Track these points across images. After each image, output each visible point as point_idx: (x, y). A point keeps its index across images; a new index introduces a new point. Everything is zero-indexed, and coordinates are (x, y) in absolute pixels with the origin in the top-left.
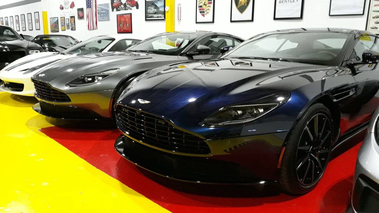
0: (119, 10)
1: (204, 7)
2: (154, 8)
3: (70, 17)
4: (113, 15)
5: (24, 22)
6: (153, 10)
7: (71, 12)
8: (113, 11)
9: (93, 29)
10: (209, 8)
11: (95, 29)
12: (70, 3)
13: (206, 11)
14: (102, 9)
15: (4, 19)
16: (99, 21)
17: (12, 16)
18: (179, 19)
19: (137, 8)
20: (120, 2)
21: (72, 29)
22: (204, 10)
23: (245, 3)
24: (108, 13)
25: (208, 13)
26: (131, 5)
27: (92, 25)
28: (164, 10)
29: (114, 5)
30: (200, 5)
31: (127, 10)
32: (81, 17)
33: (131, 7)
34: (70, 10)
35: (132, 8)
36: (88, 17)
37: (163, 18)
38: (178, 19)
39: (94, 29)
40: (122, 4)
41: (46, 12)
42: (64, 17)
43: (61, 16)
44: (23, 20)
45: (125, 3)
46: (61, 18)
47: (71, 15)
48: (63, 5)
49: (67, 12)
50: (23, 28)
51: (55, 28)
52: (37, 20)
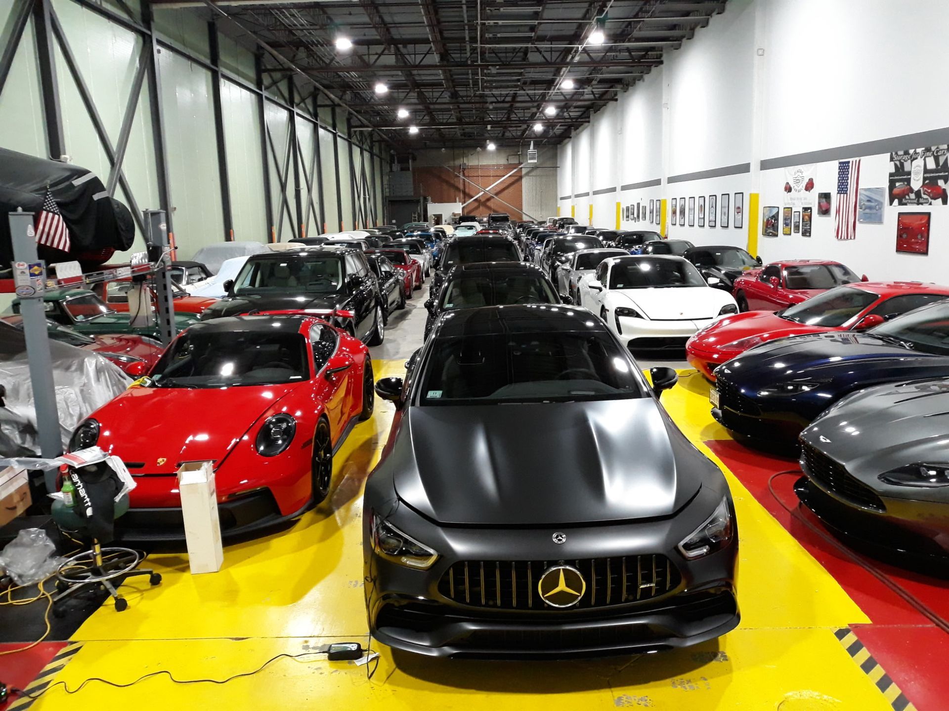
0: (906, 204)
3: (803, 208)
4: (892, 212)
5: (713, 210)
7: (805, 199)
8: (891, 203)
9: (846, 238)
11: (851, 239)
12: (806, 180)
14: (868, 199)
15: (678, 200)
16: (861, 222)
17: (694, 198)
19: (945, 202)
20: (908, 187)
21: (804, 234)
24: (880, 209)
26: (931, 195)
27: (844, 229)
29: (895, 191)
31: (920, 206)
32: (825, 211)
33: (930, 200)
34: (804, 193)
35: (933, 201)
36: (838, 211)
39: (849, 238)
40: (911, 190)
41: (757, 195)
42: (791, 208)
43: (785, 205)
44: (712, 207)
45: (919, 191)
46: (784, 208)
47: (805, 204)
48: (792, 184)
49: (798, 199)
50: (710, 221)
51: (771, 228)
52: (739, 208)
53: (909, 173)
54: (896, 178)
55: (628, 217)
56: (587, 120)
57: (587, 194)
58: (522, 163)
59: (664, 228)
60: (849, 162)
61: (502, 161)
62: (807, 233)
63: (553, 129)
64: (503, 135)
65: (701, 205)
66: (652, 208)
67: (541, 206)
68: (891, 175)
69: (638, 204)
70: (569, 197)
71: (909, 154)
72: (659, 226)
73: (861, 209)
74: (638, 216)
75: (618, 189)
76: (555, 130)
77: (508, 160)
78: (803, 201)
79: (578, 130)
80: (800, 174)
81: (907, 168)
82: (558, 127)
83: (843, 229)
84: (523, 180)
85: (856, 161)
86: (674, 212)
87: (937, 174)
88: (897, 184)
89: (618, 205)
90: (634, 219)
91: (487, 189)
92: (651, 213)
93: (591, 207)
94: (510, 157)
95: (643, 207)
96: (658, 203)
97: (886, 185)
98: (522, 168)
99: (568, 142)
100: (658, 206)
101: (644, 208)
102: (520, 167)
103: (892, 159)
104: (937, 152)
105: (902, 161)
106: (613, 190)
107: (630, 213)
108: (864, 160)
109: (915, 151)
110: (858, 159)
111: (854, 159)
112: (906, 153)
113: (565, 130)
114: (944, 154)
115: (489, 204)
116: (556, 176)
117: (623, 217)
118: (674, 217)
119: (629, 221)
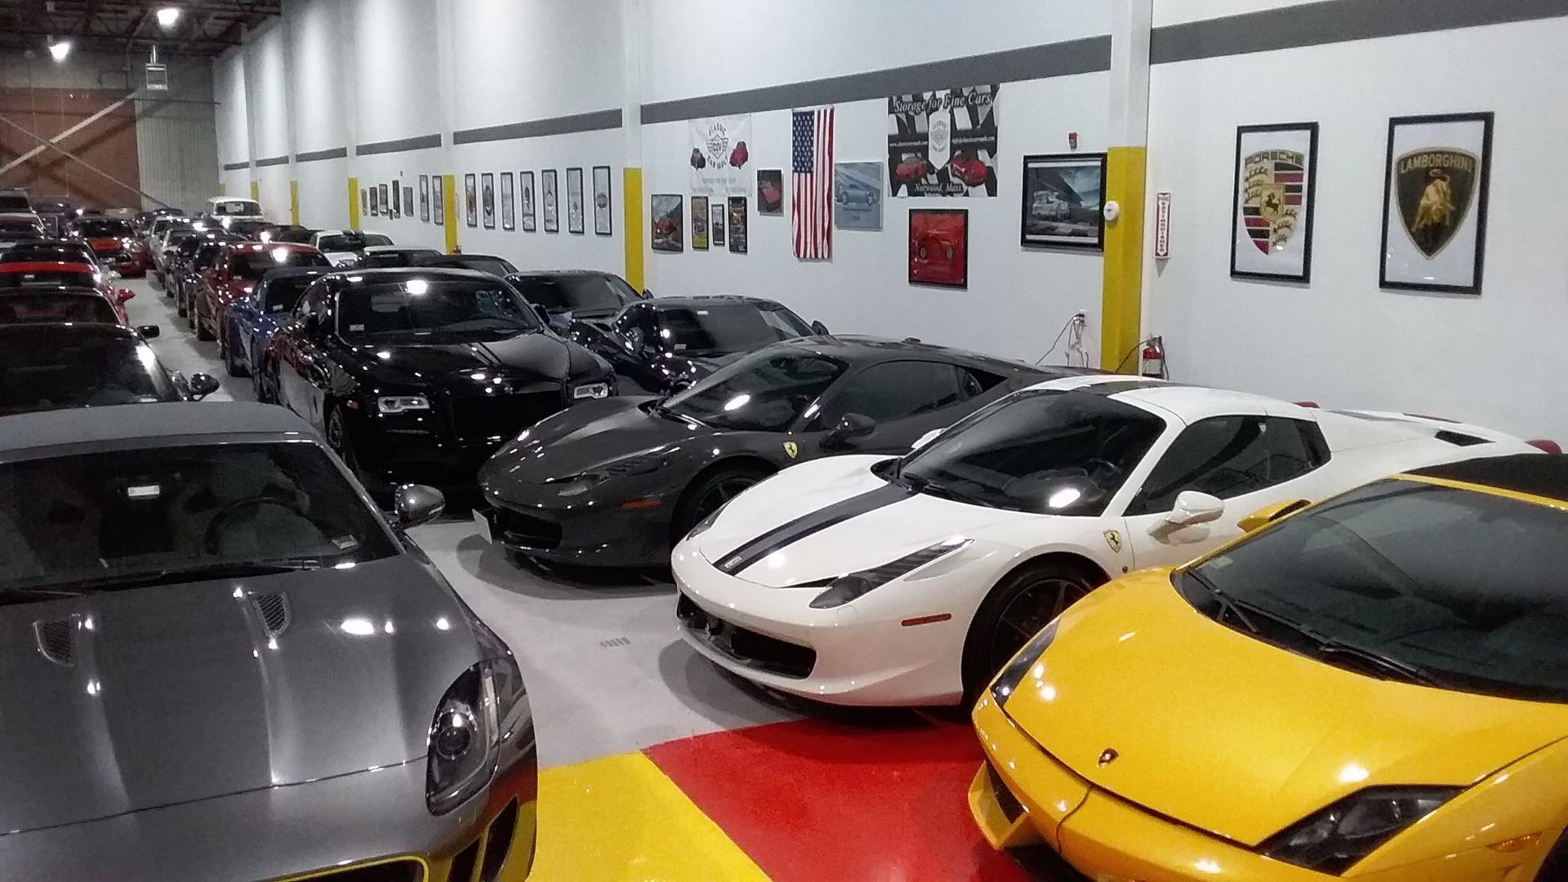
0: (922, 194)
1: (1267, 213)
2: (1057, 197)
3: (729, 199)
4: (897, 209)
5: (551, 199)
6: (1054, 206)
7: (732, 181)
8: (895, 194)
9: (813, 256)
10: (1289, 219)
11: (823, 258)
12: (733, 145)
13: (1275, 231)
14: (851, 182)
15: (478, 178)
16: (839, 227)
17: (511, 174)
18: (1162, 253)
19: (992, 191)
20: (925, 162)
21: (734, 248)
22: (1268, 225)
23: (1443, 217)
24: (875, 201)
25: (1284, 239)
26: (967, 178)
27: (811, 239)
28: (1097, 208)
29: (901, 169)
30: (1252, 204)
31: (949, 198)
32: (770, 206)
33: (965, 188)
34: (729, 170)
35: (970, 189)
36: (796, 206)
37: (1095, 240)
38: (1157, 254)
39: (820, 256)
40: (930, 168)
41: (637, 173)
42: (707, 198)
43: (694, 190)
44: (550, 192)
45: (945, 169)
46: (693, 198)
47: (734, 190)
48: (706, 154)
49: (718, 181)
50: (546, 221)
51: (668, 234)
52: (601, 196)
53: (925, 137)
54: (901, 144)
55: (374, 207)
56: (275, 9)
57: (284, 160)
58: (132, 91)
59: (451, 235)
60: (812, 113)
61: (86, 82)
62: (739, 246)
63: (200, 23)
64: (86, 27)
65: (527, 189)
66: (425, 193)
67: (183, 182)
68: (891, 139)
69: (396, 184)
70: (245, 165)
71: (922, 101)
72: (443, 229)
73: (838, 201)
74: (397, 207)
75: (351, 151)
76: (206, 26)
77: (100, 82)
78: (728, 185)
79: (255, 32)
80: (720, 133)
81: (920, 125)
82: (211, 20)
83: (808, 240)
84: (137, 126)
86: (472, 203)
87: (976, 140)
88: (904, 157)
89: (352, 183)
90: (389, 212)
91: (55, 140)
92: (422, 200)
94: (104, 77)
96: (437, 182)
97: (882, 157)
98: (134, 99)
99: (235, 54)
100: (438, 189)
101: (409, 191)
102: (130, 97)
103: (891, 110)
104: (973, 99)
105: (911, 113)
106: (340, 153)
107: (376, 199)
108: (840, 109)
109: (934, 95)
110: (828, 107)
111: (822, 108)
112: (918, 98)
113: (229, 29)
114: (985, 102)
115: (59, 172)
116: (213, 121)
117: (365, 205)
118: (471, 212)
119: (376, 215)
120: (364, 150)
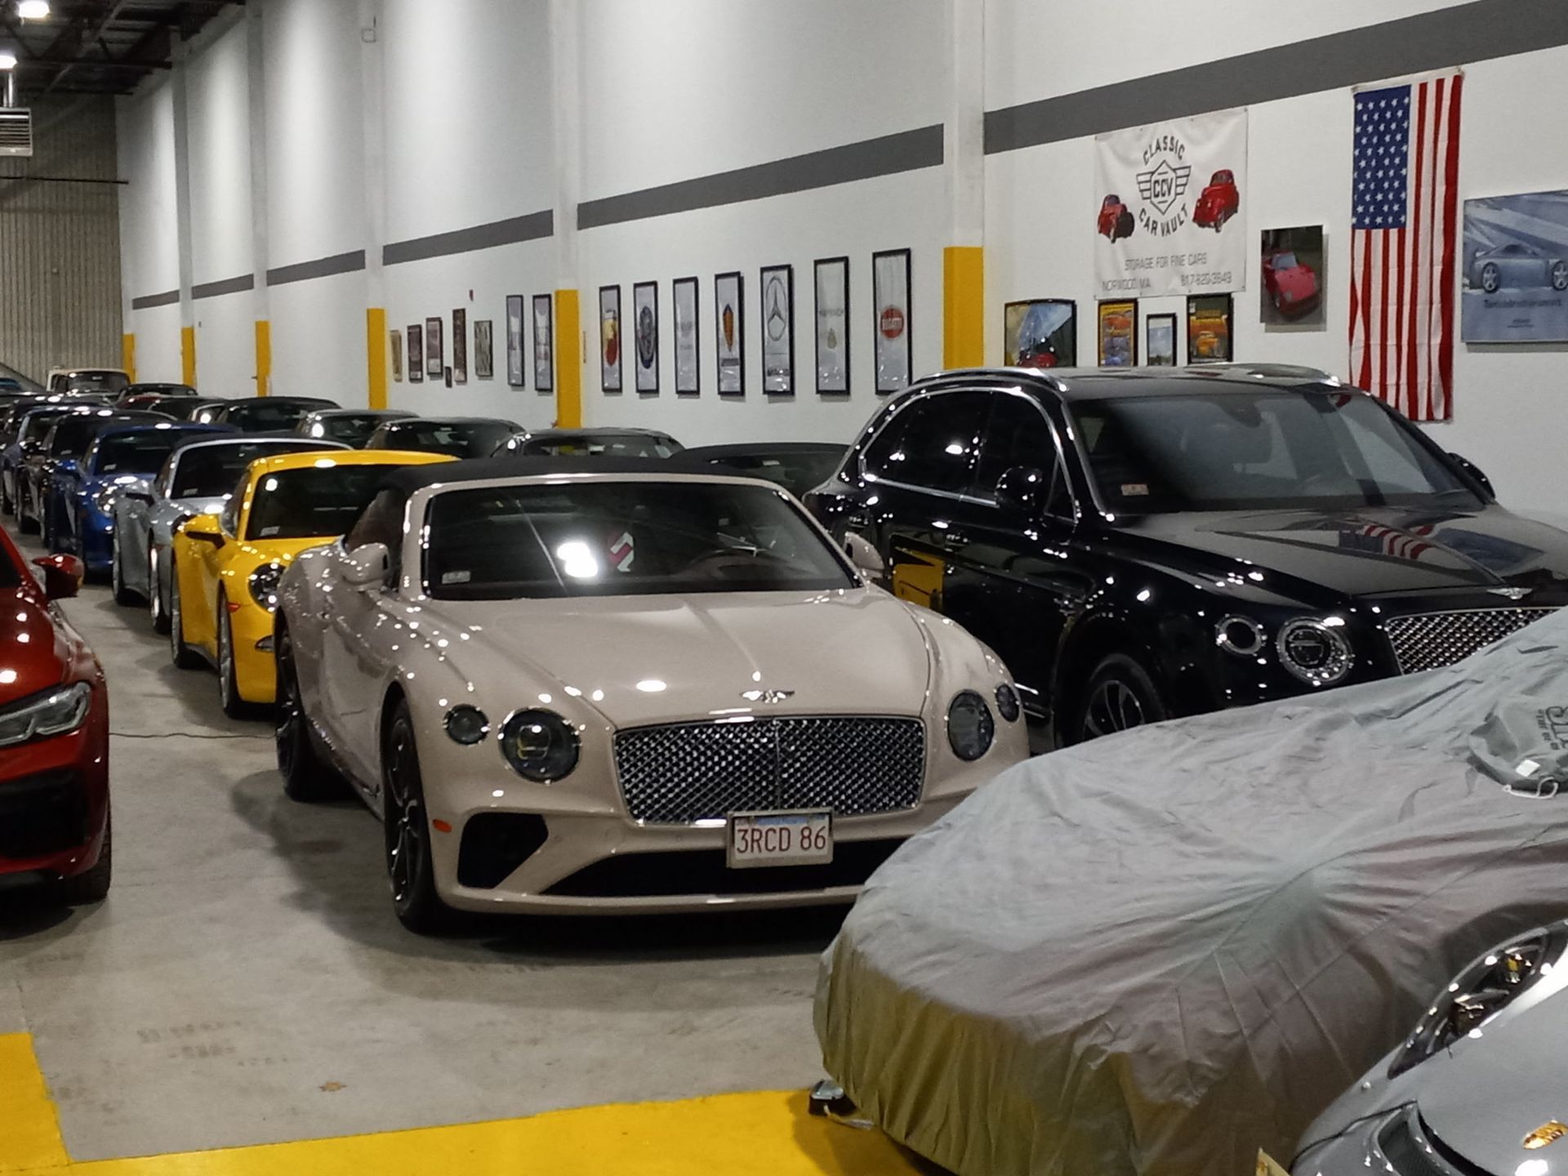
3: (1190, 299)
5: (780, 326)
7: (1199, 258)
11: (1432, 417)
12: (1202, 181)
14: (1513, 241)
15: (627, 292)
16: (1475, 344)
17: (695, 280)
27: (1398, 375)
32: (1294, 309)
34: (1191, 237)
36: (1360, 303)
39: (1423, 413)
41: (974, 256)
42: (1135, 301)
43: (1105, 286)
46: (1102, 303)
47: (1201, 279)
48: (1131, 199)
49: (1163, 261)
50: (767, 373)
52: (890, 313)
55: (416, 365)
57: (244, 283)
59: (570, 403)
60: (1405, 90)
65: (728, 309)
66: (516, 330)
67: (56, 329)
69: (459, 315)
70: (171, 297)
72: (551, 400)
73: (1472, 286)
74: (461, 362)
75: (373, 257)
78: (1188, 269)
79: (195, 40)
80: (1171, 157)
82: (111, 20)
83: (1392, 380)
85: (1440, 83)
86: (612, 350)
89: (375, 318)
90: (445, 374)
92: (512, 346)
93: (262, 331)
95: (477, 323)
96: (542, 307)
99: (159, 85)
100: (543, 321)
101: (485, 330)
106: (352, 261)
107: (421, 349)
110: (1448, 74)
111: (1430, 77)
113: (148, 37)
116: (114, 215)
117: (397, 365)
118: (611, 362)
119: (421, 380)
120: (397, 253)
